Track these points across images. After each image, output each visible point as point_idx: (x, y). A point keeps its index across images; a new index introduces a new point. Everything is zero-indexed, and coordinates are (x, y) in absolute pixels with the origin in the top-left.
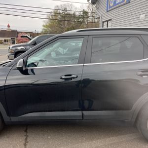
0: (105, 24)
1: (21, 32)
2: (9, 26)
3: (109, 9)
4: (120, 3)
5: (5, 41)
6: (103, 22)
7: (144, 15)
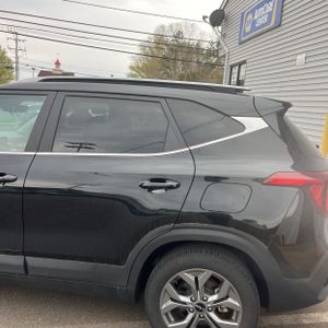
0: (235, 70)
2: (58, 63)
3: (243, 39)
4: (263, 25)
6: (232, 67)
7: (304, 55)
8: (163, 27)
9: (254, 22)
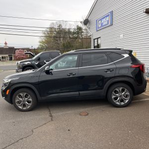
0: (96, 41)
1: (18, 49)
2: (6, 43)
5: (3, 58)
6: (94, 40)
8: (53, 23)
9: (102, 24)
